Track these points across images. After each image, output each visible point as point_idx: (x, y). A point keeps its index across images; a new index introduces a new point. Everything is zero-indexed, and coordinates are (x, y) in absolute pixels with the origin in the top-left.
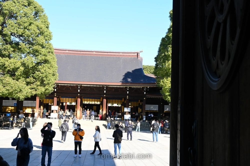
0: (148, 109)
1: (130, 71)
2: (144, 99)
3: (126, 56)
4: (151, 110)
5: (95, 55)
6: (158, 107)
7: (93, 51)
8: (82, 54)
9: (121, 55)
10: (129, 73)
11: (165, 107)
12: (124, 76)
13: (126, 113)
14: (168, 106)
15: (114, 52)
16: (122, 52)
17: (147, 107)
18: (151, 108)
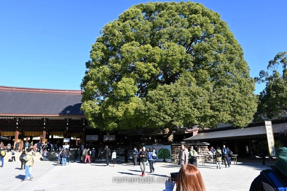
0: (89, 140)
1: (72, 105)
2: (84, 129)
3: (71, 93)
4: (92, 140)
5: (42, 92)
6: (98, 137)
7: (40, 89)
8: (29, 91)
9: (66, 93)
10: (70, 107)
11: (104, 137)
12: (64, 109)
13: (66, 143)
14: (107, 136)
15: (61, 90)
16: (68, 90)
17: (88, 137)
18: (93, 138)
